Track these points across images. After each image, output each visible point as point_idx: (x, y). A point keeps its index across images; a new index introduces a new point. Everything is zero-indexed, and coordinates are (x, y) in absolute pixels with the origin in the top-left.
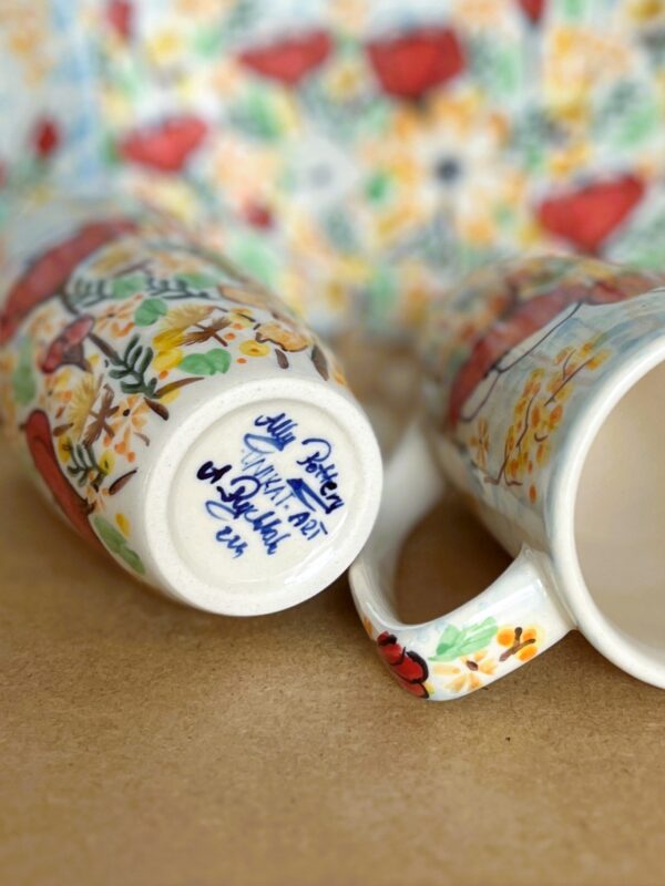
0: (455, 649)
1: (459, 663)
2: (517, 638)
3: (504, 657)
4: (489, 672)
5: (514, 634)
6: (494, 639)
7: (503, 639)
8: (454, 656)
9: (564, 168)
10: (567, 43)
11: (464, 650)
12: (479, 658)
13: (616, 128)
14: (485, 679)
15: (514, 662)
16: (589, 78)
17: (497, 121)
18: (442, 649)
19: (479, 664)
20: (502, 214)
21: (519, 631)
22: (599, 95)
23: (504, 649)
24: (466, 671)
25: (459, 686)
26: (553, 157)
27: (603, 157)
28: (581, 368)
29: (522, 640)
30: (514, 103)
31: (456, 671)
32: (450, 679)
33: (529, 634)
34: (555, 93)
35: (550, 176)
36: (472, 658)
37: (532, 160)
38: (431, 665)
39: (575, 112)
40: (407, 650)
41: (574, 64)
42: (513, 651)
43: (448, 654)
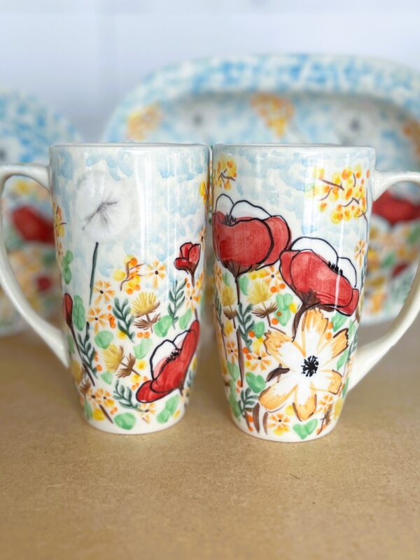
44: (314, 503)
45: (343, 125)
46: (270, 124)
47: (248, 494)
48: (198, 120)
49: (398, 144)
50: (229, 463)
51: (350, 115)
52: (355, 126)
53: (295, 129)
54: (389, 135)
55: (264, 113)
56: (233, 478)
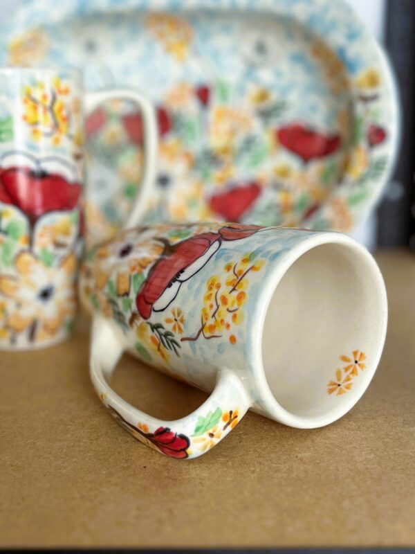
0: (203, 428)
1: (206, 435)
2: (231, 416)
3: (225, 428)
4: (218, 437)
5: (229, 414)
6: (221, 419)
7: (225, 419)
8: (203, 433)
9: (221, 179)
10: (221, 115)
11: (208, 427)
12: (214, 431)
13: (246, 159)
14: (216, 441)
15: (229, 429)
16: (232, 133)
17: (187, 155)
18: (197, 430)
19: (214, 434)
20: (191, 203)
21: (231, 412)
22: (238, 141)
23: (225, 424)
24: (208, 438)
25: (205, 448)
26: (216, 174)
27: (241, 173)
28: (247, 272)
29: (232, 417)
30: (196, 146)
31: (204, 440)
32: (201, 444)
33: (235, 413)
34: (216, 141)
35: (214, 184)
36: (211, 431)
37: (206, 176)
38: (191, 440)
39: (226, 150)
40: (178, 434)
41: (225, 126)
42: (228, 424)
43: (200, 431)
44: (145, 467)
45: (247, 48)
46: (169, 49)
47: (75, 460)
48: (91, 47)
49: (309, 69)
50: (69, 427)
51: (252, 37)
52: (261, 48)
53: (196, 53)
54: (298, 58)
55: (161, 36)
56: (66, 443)
